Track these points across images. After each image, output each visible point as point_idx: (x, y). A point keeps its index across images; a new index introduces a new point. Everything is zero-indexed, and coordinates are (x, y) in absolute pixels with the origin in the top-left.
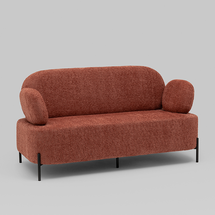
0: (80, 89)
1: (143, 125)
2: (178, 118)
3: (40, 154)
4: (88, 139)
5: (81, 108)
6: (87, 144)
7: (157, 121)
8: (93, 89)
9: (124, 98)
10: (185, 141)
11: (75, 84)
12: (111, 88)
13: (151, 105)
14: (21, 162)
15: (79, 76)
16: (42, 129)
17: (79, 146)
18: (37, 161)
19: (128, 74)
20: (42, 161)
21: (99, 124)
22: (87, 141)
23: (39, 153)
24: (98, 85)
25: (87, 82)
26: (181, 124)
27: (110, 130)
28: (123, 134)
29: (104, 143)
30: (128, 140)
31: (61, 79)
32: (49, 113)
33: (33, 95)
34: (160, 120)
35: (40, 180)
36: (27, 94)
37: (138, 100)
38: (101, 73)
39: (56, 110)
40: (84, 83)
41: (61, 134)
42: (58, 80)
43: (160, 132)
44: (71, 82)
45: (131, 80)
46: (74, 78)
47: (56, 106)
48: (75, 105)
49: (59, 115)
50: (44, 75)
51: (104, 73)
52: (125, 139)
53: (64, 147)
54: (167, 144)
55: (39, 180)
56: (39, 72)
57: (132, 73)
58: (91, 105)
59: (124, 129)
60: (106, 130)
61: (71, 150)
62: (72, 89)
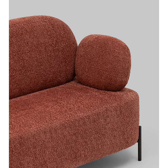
1: (65, 127)
2: (113, 105)
7: (86, 117)
9: (20, 74)
10: (126, 137)
13: (60, 77)
19: (22, 34)
26: (119, 112)
27: (15, 146)
28: (35, 147)
30: (44, 155)
34: (89, 113)
37: (40, 72)
43: (91, 131)
45: (27, 43)
52: (39, 155)
54: (100, 147)
57: (27, 31)
59: (36, 139)
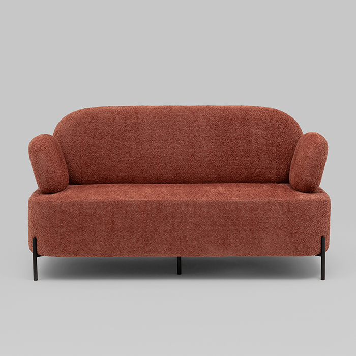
0: (143, 141)
3: (35, 238)
4: (112, 221)
5: (142, 171)
6: (110, 230)
8: (165, 141)
9: (220, 160)
10: (294, 240)
11: (135, 131)
12: (197, 142)
15: (142, 120)
17: (97, 231)
19: (231, 120)
22: (110, 225)
24: (175, 136)
25: (155, 130)
27: (151, 209)
28: (174, 218)
29: (140, 230)
30: (184, 229)
31: (112, 123)
35: (36, 279)
37: (245, 164)
38: (183, 115)
39: (100, 172)
40: (150, 131)
42: (107, 125)
43: (245, 220)
44: (129, 128)
45: (236, 130)
46: (135, 123)
47: (100, 166)
48: (132, 166)
49: (105, 180)
50: (85, 116)
51: (187, 116)
52: (177, 226)
57: (238, 118)
58: (159, 168)
60: (145, 209)
62: (129, 139)
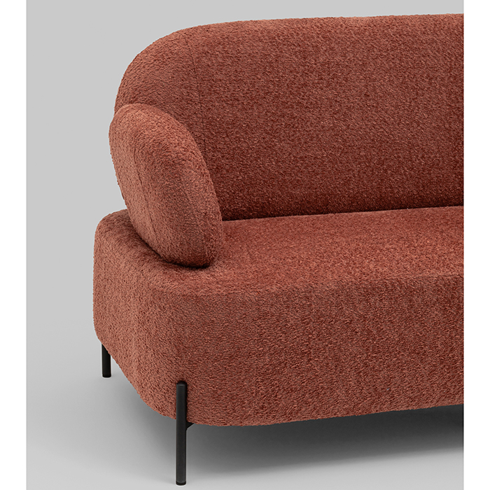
0: (349, 109)
3: (186, 386)
4: (379, 330)
5: (347, 182)
6: (373, 352)
8: (397, 107)
11: (329, 85)
14: (107, 373)
15: (344, 56)
16: (196, 289)
17: (343, 358)
18: (171, 409)
20: (194, 412)
21: (426, 274)
22: (374, 340)
23: (182, 382)
24: (420, 92)
25: (375, 80)
29: (440, 347)
31: (275, 65)
32: (222, 202)
33: (166, 148)
35: (181, 480)
36: (141, 141)
38: (434, 41)
39: (251, 190)
40: (363, 83)
41: (273, 310)
42: (262, 70)
44: (314, 77)
46: (329, 63)
47: (251, 174)
48: (323, 170)
49: (263, 207)
50: (206, 49)
51: (444, 44)
53: (281, 363)
55: (178, 483)
56: (189, 34)
58: (386, 171)
60: (453, 297)
61: (310, 375)
62: (315, 106)
